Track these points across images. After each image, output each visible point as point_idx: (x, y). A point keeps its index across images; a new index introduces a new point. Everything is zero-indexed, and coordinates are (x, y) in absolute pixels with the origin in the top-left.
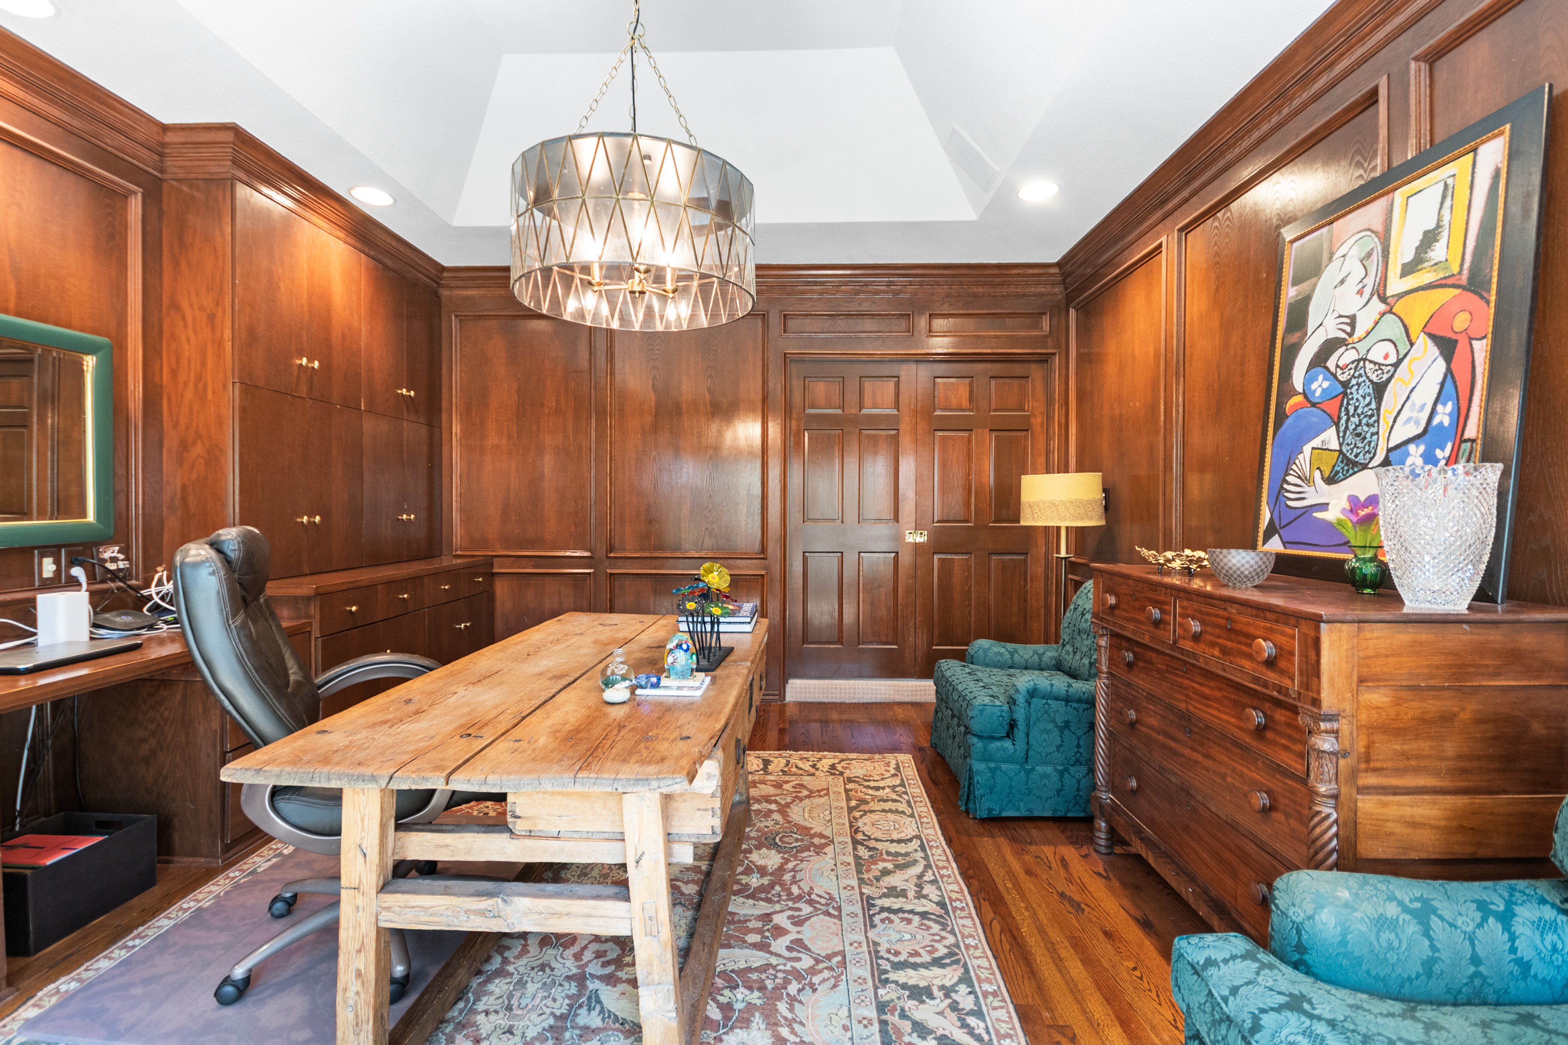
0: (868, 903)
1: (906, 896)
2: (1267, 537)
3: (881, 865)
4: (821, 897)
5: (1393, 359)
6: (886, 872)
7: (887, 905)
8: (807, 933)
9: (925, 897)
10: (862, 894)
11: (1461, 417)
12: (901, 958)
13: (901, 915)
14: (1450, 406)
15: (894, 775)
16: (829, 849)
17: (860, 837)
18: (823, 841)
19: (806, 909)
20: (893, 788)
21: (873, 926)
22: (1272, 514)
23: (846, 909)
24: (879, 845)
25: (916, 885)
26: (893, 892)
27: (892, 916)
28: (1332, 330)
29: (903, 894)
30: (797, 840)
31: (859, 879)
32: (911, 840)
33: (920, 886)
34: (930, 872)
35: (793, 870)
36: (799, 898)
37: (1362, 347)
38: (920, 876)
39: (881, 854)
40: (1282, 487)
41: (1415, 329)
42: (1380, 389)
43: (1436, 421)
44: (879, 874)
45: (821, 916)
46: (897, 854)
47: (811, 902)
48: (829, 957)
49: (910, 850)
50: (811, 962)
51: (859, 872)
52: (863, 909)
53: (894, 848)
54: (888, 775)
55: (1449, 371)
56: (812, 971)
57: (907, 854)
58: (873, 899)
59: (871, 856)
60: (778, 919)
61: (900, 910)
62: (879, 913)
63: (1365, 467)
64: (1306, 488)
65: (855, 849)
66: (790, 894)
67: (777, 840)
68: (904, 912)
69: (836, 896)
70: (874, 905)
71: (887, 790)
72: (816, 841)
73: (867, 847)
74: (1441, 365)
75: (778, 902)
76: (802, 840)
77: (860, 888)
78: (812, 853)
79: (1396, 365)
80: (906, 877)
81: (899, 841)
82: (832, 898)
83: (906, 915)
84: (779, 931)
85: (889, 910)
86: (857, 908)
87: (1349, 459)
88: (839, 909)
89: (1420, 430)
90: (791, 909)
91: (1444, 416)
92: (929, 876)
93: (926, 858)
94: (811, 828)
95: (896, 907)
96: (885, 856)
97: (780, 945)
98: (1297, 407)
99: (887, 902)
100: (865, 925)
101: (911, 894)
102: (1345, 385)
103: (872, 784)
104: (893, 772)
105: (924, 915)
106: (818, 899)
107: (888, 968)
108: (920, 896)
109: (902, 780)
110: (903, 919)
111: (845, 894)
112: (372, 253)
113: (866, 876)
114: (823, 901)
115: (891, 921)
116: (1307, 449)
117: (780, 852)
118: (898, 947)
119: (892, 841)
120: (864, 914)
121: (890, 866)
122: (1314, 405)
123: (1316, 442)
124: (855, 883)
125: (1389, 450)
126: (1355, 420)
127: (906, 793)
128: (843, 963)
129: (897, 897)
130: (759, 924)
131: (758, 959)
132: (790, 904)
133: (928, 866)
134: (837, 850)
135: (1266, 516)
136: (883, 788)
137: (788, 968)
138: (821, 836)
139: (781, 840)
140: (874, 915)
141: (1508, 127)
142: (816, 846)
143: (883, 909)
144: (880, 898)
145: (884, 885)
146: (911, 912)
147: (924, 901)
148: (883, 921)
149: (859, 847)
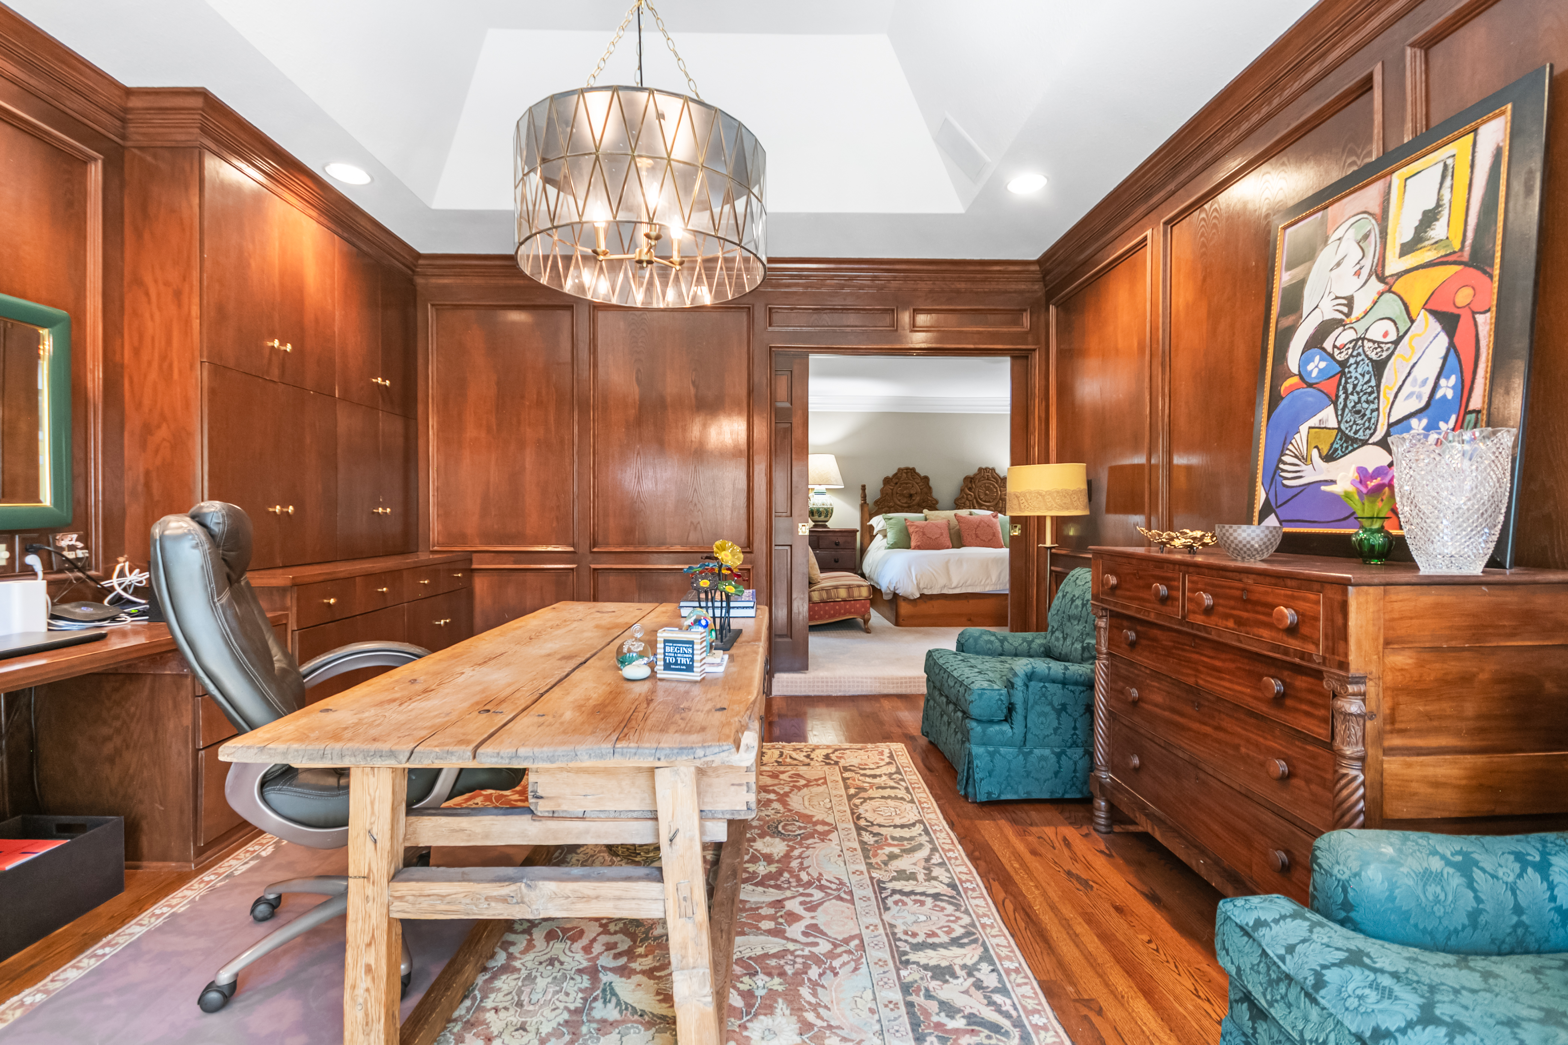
0: (879, 887)
1: (916, 879)
2: (1263, 516)
3: (887, 850)
4: (831, 882)
5: (1392, 337)
6: (892, 857)
7: (898, 888)
8: (821, 918)
9: (935, 878)
10: (872, 878)
11: (1465, 390)
12: (920, 939)
13: (913, 897)
14: (1453, 379)
15: (889, 763)
16: (833, 836)
17: (862, 823)
18: (827, 828)
19: (818, 895)
20: (890, 775)
21: (887, 909)
22: (1267, 494)
23: (858, 893)
24: (883, 831)
25: (924, 868)
26: (902, 875)
27: (904, 898)
28: (1328, 311)
29: (913, 877)
30: (800, 828)
31: (867, 864)
32: (914, 825)
33: (928, 869)
34: (937, 855)
35: (800, 857)
36: (809, 884)
37: (1361, 327)
38: (928, 860)
39: (886, 839)
40: (1278, 468)
41: (1415, 307)
42: (1379, 367)
43: (1439, 395)
44: (886, 858)
45: (834, 901)
46: (902, 839)
47: (821, 888)
48: (847, 941)
49: (914, 834)
50: (829, 947)
51: (866, 857)
52: (875, 893)
53: (898, 832)
54: (882, 763)
55: (1452, 345)
56: (831, 955)
57: (912, 839)
58: (884, 882)
59: (876, 842)
60: (790, 905)
61: (912, 893)
62: (891, 895)
63: (1365, 443)
64: (1303, 467)
65: (859, 835)
66: (799, 880)
67: (780, 828)
68: (916, 894)
69: (846, 881)
70: (885, 889)
71: (884, 778)
72: (820, 828)
73: (871, 833)
74: (1443, 340)
75: (789, 888)
76: (805, 828)
77: (869, 873)
78: (817, 840)
79: (1396, 343)
80: (914, 861)
81: (902, 826)
82: (842, 883)
83: (918, 897)
84: (793, 918)
85: (901, 892)
86: (870, 892)
87: (1347, 436)
88: (851, 893)
89: (1422, 404)
90: (802, 895)
91: (1447, 389)
92: (936, 859)
93: (931, 841)
94: (812, 816)
95: (907, 889)
96: (890, 841)
97: (795, 930)
98: (1292, 389)
99: (898, 885)
100: (879, 909)
101: (921, 877)
102: (1343, 364)
103: (868, 772)
104: (887, 760)
105: (936, 896)
106: (828, 884)
107: (908, 949)
108: (930, 878)
109: (897, 767)
110: (916, 901)
111: (854, 879)
112: (346, 235)
113: (873, 861)
114: (834, 886)
115: (904, 904)
116: (1304, 429)
117: (784, 840)
118: (915, 928)
119: (895, 826)
120: (876, 897)
121: (896, 850)
122: (1310, 385)
123: (1314, 422)
124: (863, 867)
125: (1390, 426)
126: (1355, 398)
127: (903, 780)
128: (862, 946)
129: (908, 880)
130: (772, 911)
131: (774, 945)
132: (801, 890)
133: (934, 850)
134: (842, 837)
135: (1261, 496)
136: (880, 776)
137: (806, 952)
138: (824, 823)
139: (783, 828)
140: (886, 898)
141: (1509, 106)
142: (820, 833)
143: (894, 892)
144: (890, 881)
145: (893, 868)
146: (923, 894)
147: (934, 883)
148: (896, 903)
149: (863, 833)
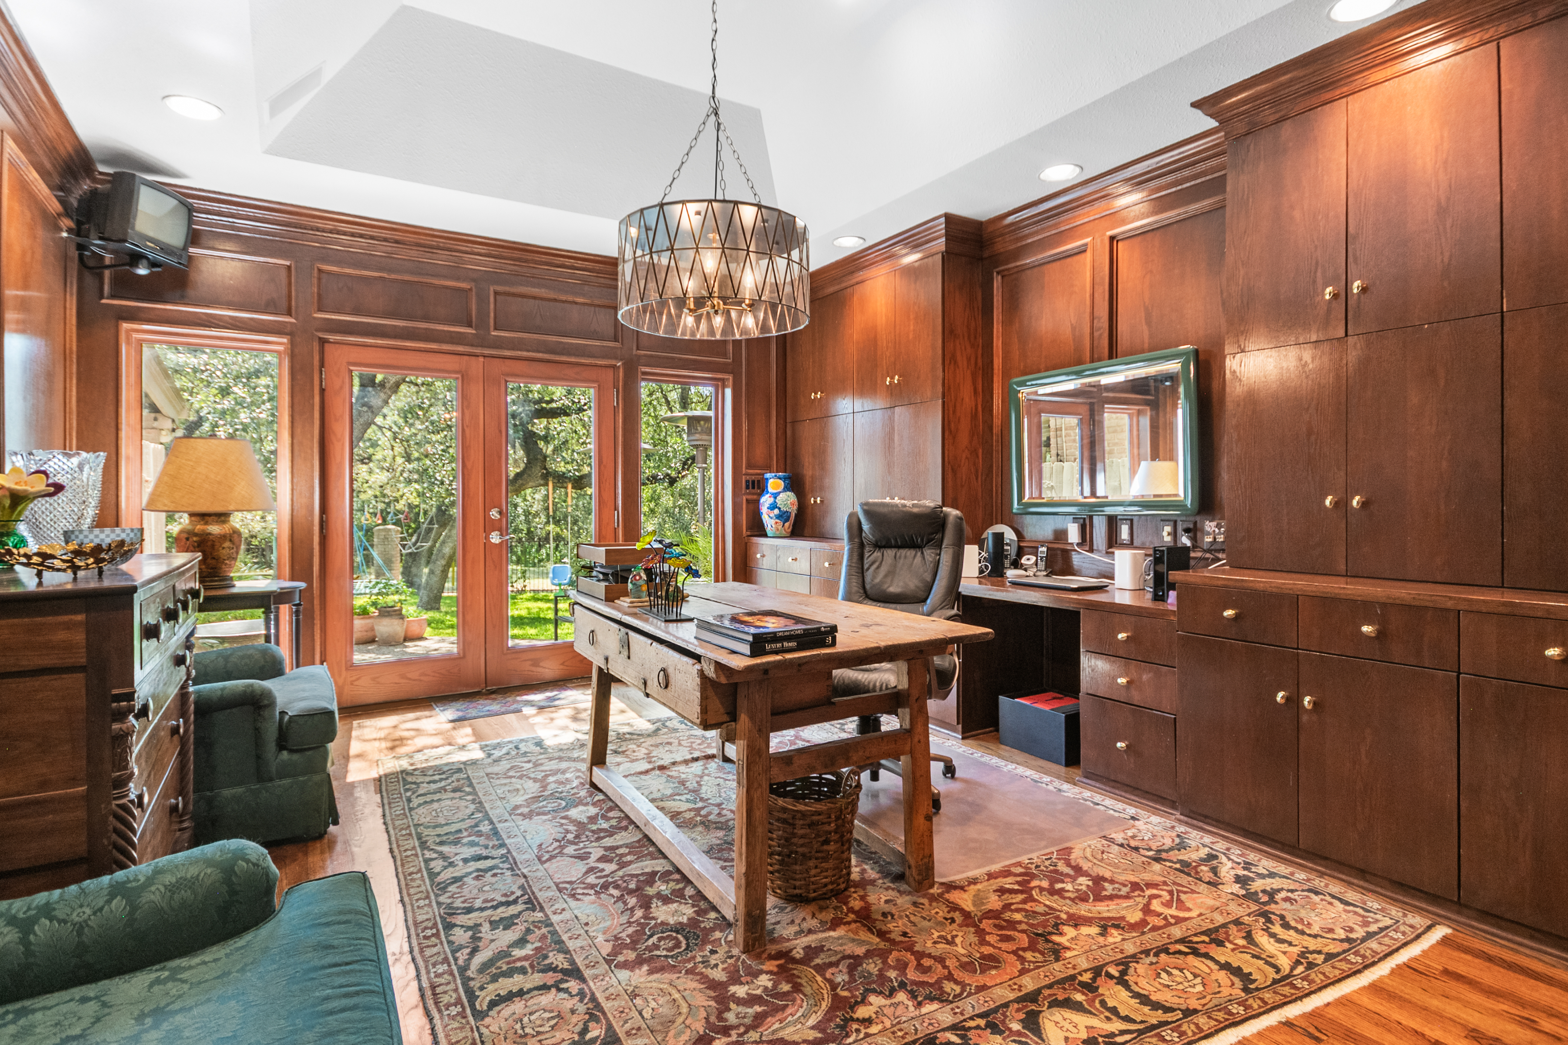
0: (532, 904)
1: (491, 922)
3: (528, 950)
4: (583, 894)
6: (522, 942)
7: (512, 907)
8: (581, 867)
9: (469, 928)
10: (542, 909)
12: (490, 873)
13: (495, 903)
16: (606, 949)
17: (573, 985)
18: (621, 958)
19: (591, 879)
21: (522, 887)
23: (553, 893)
24: (537, 979)
25: (480, 938)
26: (508, 923)
27: (504, 899)
29: (494, 925)
30: (656, 947)
31: (552, 925)
32: (493, 1004)
33: (475, 939)
34: (461, 962)
35: (632, 910)
36: (605, 886)
38: (475, 951)
39: (532, 966)
44: (529, 938)
45: (574, 879)
46: (509, 974)
47: (592, 886)
48: (552, 858)
49: (491, 987)
50: (566, 851)
51: (554, 933)
52: (536, 898)
53: (516, 982)
56: (562, 847)
57: (494, 979)
58: (527, 909)
59: (546, 957)
60: (612, 867)
61: (495, 908)
62: (518, 898)
65: (573, 962)
66: (617, 887)
67: (684, 946)
68: (492, 907)
69: (568, 900)
70: (525, 903)
72: (631, 955)
73: (555, 970)
75: (622, 877)
76: (649, 949)
77: (546, 916)
78: (623, 935)
80: (493, 945)
81: (510, 997)
82: (573, 896)
83: (489, 905)
84: (604, 860)
85: (508, 904)
86: (541, 896)
88: (560, 890)
90: (607, 876)
92: (462, 956)
93: (466, 980)
94: (651, 972)
95: (501, 909)
96: (526, 964)
97: (596, 853)
99: (513, 910)
100: (530, 886)
101: (486, 927)
105: (469, 910)
106: (586, 891)
107: (501, 865)
108: (476, 928)
110: (493, 900)
113: (544, 930)
114: (579, 891)
115: (505, 895)
117: (662, 923)
118: (494, 879)
119: (521, 993)
120: (533, 893)
121: (517, 953)
124: (555, 919)
128: (539, 858)
129: (501, 919)
130: (624, 859)
131: (608, 842)
132: (610, 880)
133: (463, 970)
134: (594, 951)
137: (582, 845)
138: (628, 966)
139: (678, 945)
140: (522, 896)
142: (626, 946)
143: (515, 902)
144: (520, 913)
145: (519, 927)
147: (470, 923)
148: (513, 893)
149: (566, 965)
